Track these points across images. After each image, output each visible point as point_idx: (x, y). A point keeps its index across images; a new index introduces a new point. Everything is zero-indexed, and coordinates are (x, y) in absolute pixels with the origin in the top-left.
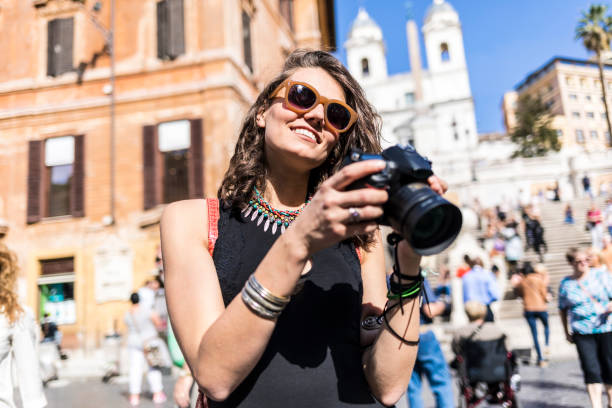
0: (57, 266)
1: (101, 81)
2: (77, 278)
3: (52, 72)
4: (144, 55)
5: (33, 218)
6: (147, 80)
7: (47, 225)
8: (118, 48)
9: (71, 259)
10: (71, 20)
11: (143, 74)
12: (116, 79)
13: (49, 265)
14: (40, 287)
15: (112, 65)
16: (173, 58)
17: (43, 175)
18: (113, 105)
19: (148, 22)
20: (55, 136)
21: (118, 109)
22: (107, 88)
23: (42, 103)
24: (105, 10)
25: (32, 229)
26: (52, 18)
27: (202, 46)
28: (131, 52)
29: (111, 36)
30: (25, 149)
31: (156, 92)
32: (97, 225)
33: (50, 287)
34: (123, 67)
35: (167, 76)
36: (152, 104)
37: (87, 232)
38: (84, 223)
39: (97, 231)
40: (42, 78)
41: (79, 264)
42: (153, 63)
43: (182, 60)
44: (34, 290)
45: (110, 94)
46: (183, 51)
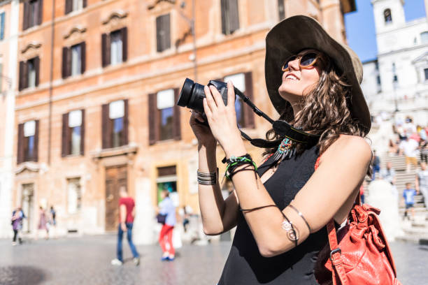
0: (167, 171)
1: (188, 53)
2: (178, 178)
3: (160, 49)
4: (213, 33)
5: (152, 141)
6: (216, 49)
7: (161, 146)
8: (198, 30)
9: (174, 167)
10: (169, 15)
11: (213, 45)
12: (197, 50)
13: (163, 171)
14: (158, 184)
15: (194, 41)
16: (232, 32)
17: (157, 115)
18: (196, 67)
19: (215, 10)
20: (163, 90)
21: (199, 69)
22: (192, 57)
23: (154, 70)
24: (189, 6)
25: (152, 149)
26: (158, 15)
27: (250, 22)
28: (205, 31)
29: (193, 22)
30: (145, 99)
31: (222, 56)
32: (189, 145)
33: (164, 184)
34: (201, 42)
35: (229, 45)
36: (219, 65)
37: (183, 149)
38: (181, 144)
39: (190, 149)
40: (154, 54)
41: (179, 170)
42: (220, 37)
43: (238, 33)
44: (155, 187)
45: (194, 61)
46: (238, 27)
